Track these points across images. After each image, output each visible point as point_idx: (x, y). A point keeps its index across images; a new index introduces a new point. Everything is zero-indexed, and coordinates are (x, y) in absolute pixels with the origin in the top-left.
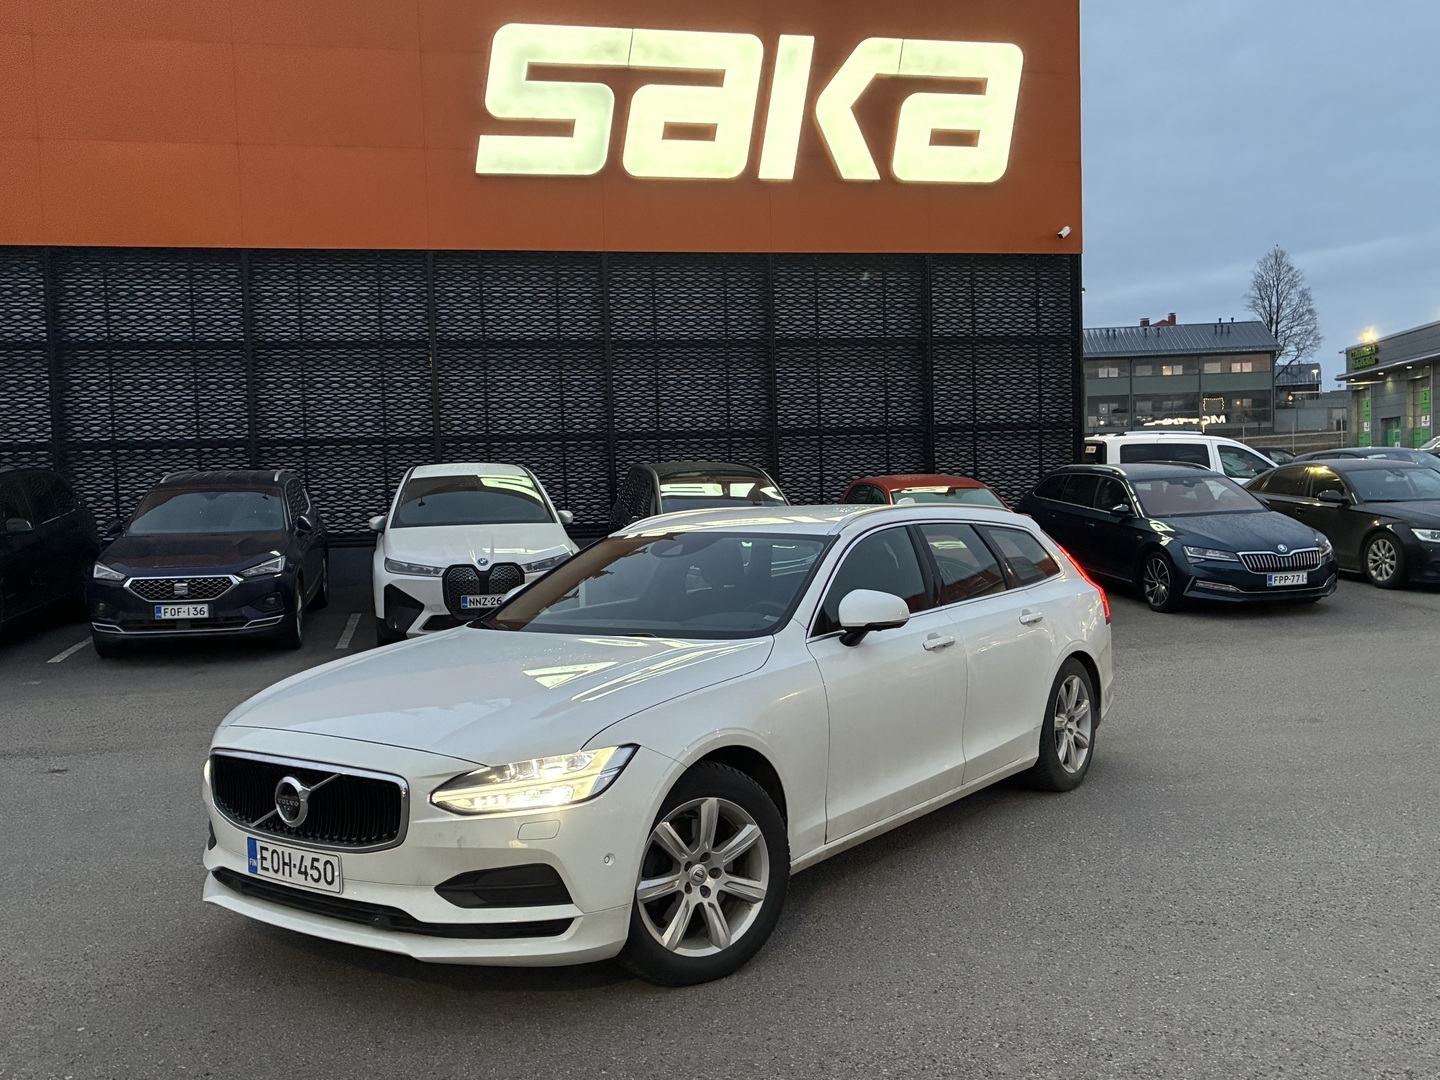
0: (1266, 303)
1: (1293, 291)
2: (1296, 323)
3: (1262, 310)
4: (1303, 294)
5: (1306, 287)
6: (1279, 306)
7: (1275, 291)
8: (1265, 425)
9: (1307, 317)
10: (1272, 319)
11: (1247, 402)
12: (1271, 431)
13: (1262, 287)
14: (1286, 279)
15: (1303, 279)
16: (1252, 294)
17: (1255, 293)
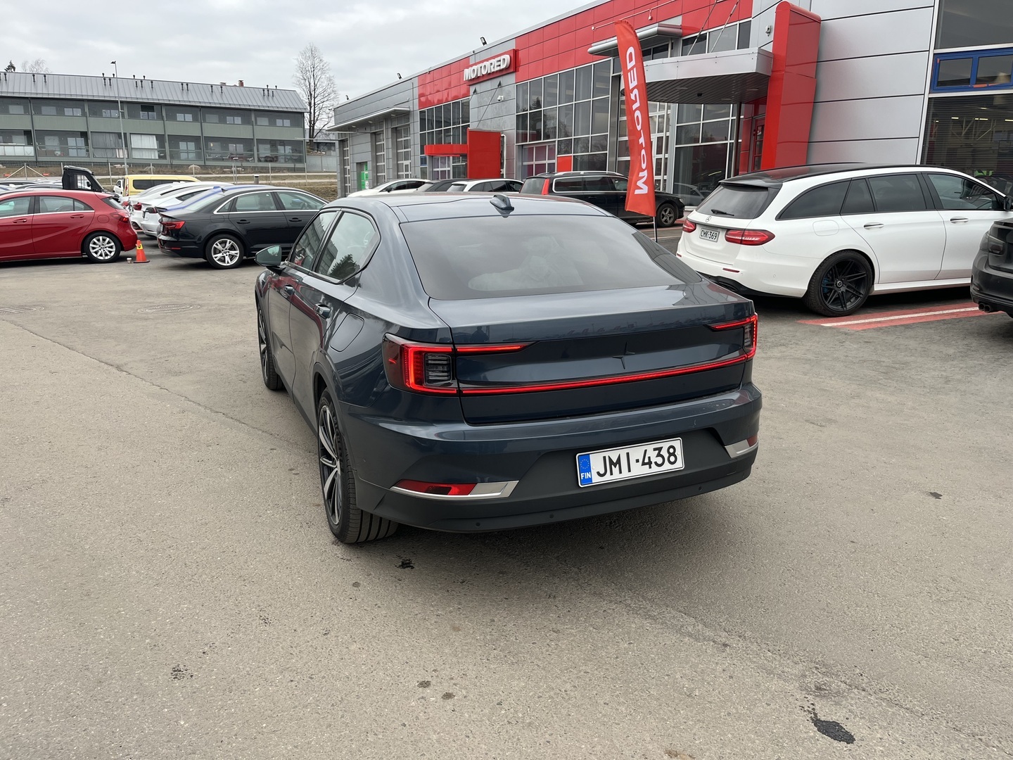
0: (308, 84)
1: (323, 76)
2: (326, 99)
3: (304, 87)
4: (330, 79)
5: (332, 75)
6: (315, 85)
7: (312, 76)
8: (298, 165)
9: (332, 96)
10: (311, 95)
11: (288, 149)
12: (303, 170)
13: (303, 70)
14: (318, 67)
15: (329, 69)
16: (298, 75)
17: (299, 75)
